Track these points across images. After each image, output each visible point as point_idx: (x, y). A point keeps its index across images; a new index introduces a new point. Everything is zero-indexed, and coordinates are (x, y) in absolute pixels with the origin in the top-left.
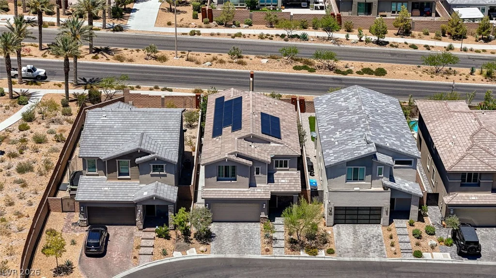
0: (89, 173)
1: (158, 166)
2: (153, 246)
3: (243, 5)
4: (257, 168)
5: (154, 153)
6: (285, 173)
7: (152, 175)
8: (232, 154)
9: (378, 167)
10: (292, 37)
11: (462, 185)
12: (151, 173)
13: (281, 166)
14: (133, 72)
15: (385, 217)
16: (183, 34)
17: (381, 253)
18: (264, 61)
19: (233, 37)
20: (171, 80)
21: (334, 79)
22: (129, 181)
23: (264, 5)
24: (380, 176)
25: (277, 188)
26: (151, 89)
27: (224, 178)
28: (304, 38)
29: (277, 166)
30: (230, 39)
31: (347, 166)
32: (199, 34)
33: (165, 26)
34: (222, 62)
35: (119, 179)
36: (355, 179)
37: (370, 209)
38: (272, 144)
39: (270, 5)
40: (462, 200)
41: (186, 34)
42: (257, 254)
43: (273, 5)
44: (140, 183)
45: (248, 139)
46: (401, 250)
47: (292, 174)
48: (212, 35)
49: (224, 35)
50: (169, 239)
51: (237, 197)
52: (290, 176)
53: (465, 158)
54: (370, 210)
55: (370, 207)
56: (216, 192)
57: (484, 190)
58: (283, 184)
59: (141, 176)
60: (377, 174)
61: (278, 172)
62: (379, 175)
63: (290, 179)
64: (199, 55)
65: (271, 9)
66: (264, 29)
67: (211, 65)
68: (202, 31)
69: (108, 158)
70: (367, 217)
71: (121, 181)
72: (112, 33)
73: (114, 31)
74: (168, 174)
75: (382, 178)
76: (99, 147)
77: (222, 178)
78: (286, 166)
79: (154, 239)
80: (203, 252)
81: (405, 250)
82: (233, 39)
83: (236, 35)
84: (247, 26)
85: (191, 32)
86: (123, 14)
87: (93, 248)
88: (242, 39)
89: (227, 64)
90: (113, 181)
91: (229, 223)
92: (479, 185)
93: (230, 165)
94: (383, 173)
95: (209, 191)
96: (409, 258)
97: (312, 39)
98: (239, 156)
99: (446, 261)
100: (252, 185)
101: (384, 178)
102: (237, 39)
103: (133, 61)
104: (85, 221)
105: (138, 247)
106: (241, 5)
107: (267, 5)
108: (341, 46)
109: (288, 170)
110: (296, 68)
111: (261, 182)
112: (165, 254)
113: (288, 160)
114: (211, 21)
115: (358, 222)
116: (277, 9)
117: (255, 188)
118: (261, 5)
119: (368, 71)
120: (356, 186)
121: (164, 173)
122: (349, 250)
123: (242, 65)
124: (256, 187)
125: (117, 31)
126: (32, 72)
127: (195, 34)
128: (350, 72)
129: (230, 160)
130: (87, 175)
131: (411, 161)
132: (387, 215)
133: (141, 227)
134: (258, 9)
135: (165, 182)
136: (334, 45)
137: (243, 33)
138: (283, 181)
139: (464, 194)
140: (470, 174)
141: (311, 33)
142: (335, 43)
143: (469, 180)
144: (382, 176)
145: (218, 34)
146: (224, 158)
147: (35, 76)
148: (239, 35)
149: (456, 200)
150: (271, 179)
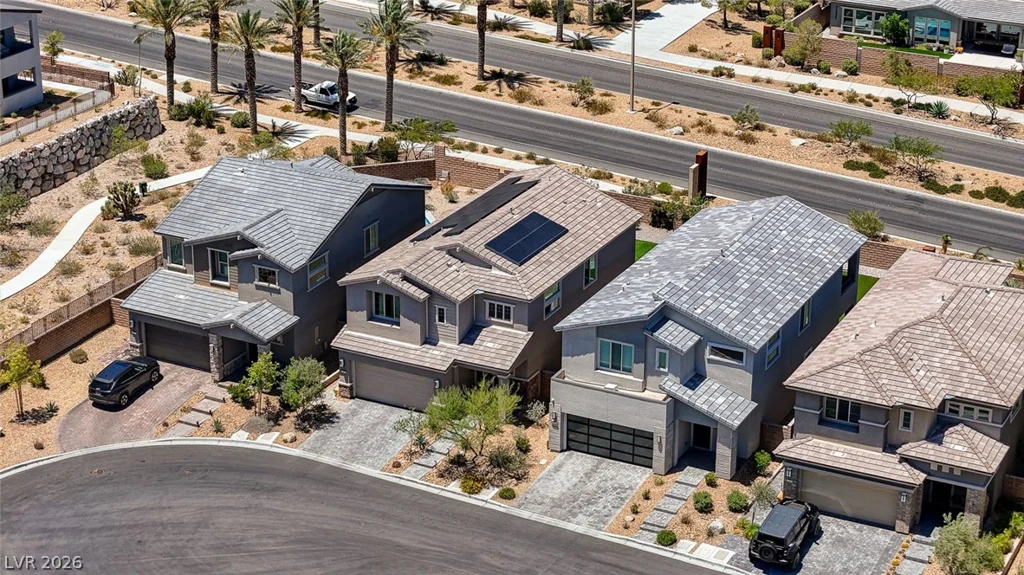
0: (173, 265)
1: (267, 272)
2: (211, 413)
3: (881, 34)
4: (440, 309)
5: (262, 246)
6: (504, 331)
7: (258, 287)
8: (393, 272)
9: (658, 350)
10: (918, 107)
11: (822, 422)
12: (256, 282)
13: (500, 317)
14: (515, 121)
15: (659, 457)
16: (700, 71)
17: (600, 521)
18: (797, 142)
19: (794, 91)
20: (577, 148)
21: (909, 197)
22: (226, 292)
23: (921, 40)
24: (662, 369)
25: (470, 355)
26: (517, 158)
27: (384, 317)
28: (940, 113)
29: (492, 314)
30: (786, 93)
31: (598, 336)
32: (731, 75)
33: (682, 53)
34: (711, 130)
35: (213, 285)
36: (616, 367)
37: (635, 433)
38: (495, 271)
39: (934, 41)
40: (811, 453)
41: (706, 72)
42: (375, 468)
43: (941, 42)
44: (240, 298)
45: (453, 252)
46: (645, 523)
47: (515, 336)
48: (755, 80)
49: (780, 84)
50: (248, 408)
51: (390, 357)
52: (510, 339)
53: (840, 368)
54: (634, 435)
55: (634, 429)
56: (362, 341)
57: (868, 443)
58: (488, 349)
59: (240, 285)
60: (657, 365)
61: (493, 327)
62: (660, 367)
63: (505, 343)
64: (681, 112)
65: (934, 49)
66: (877, 84)
67: (682, 134)
68: (740, 70)
69: (196, 241)
70: (628, 449)
71: (213, 289)
72: (569, 51)
73: (573, 48)
74: (283, 290)
75: (666, 374)
76: (196, 221)
77: (380, 316)
78: (508, 317)
79: (224, 401)
80: (285, 441)
81: (652, 525)
82: (791, 95)
83: (802, 88)
84: (845, 73)
85: (716, 69)
86: (624, 21)
87: (98, 392)
88: (810, 98)
89: (720, 135)
90: (203, 287)
91: (380, 405)
92: (856, 429)
93: (384, 292)
94: (667, 364)
95: (352, 336)
96: (647, 543)
97: (953, 117)
98: (406, 278)
99: (713, 564)
100: (429, 340)
101: (671, 376)
102: (800, 95)
103: (542, 105)
104: (137, 347)
105: (186, 410)
106: (875, 34)
107: (929, 41)
108: (1009, 140)
109: (511, 327)
110: (851, 166)
111: (448, 339)
112: (219, 429)
113: (512, 307)
114: (778, 53)
115: (612, 456)
116: (946, 52)
117: (433, 347)
118: (917, 39)
119: (997, 194)
120: (611, 380)
121: (276, 286)
122: (547, 500)
123: (747, 142)
124: (435, 345)
125: (579, 48)
126: (327, 94)
127: (722, 74)
128: (957, 189)
129: (384, 284)
130: (170, 268)
131: (742, 354)
132: (661, 451)
133: (217, 377)
134: (908, 46)
135: (277, 304)
136: (993, 137)
137: (819, 86)
138: (490, 345)
139: (823, 443)
140: (844, 403)
141: (955, 104)
142: (997, 133)
143: (843, 416)
144: (666, 370)
145: (769, 81)
146: (374, 277)
147: (332, 103)
148: (812, 88)
149: (798, 451)
150: (473, 336)
